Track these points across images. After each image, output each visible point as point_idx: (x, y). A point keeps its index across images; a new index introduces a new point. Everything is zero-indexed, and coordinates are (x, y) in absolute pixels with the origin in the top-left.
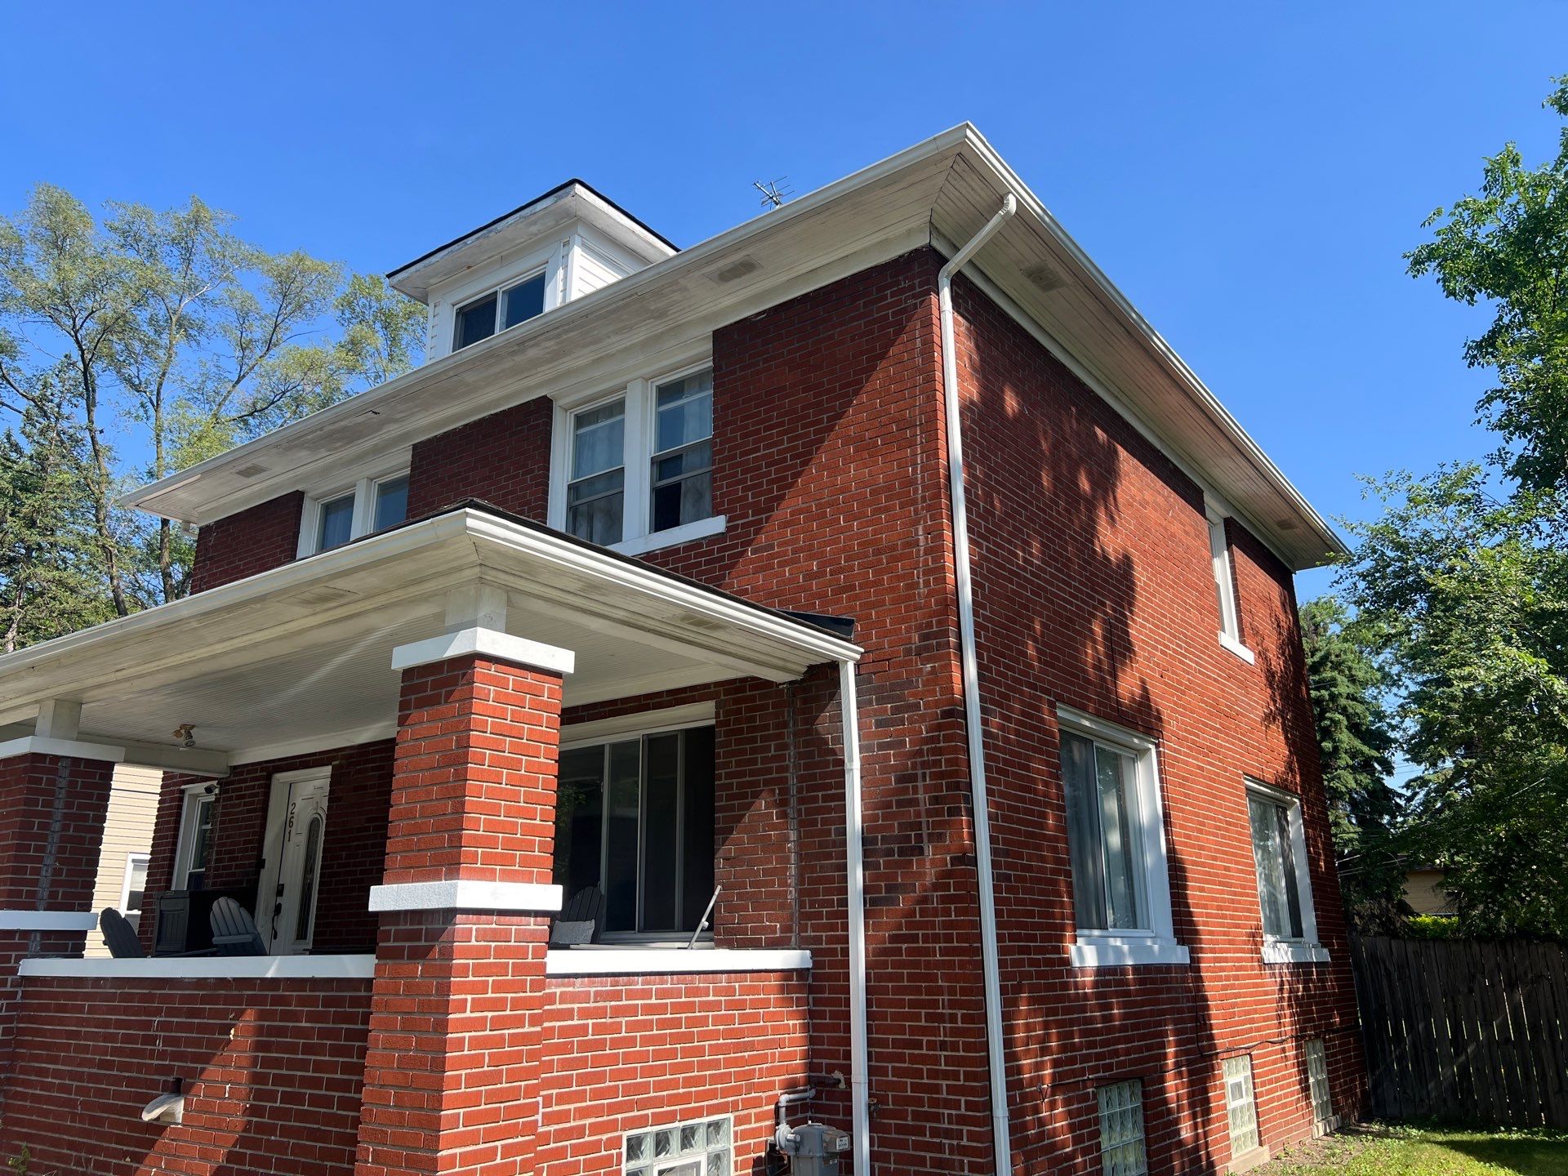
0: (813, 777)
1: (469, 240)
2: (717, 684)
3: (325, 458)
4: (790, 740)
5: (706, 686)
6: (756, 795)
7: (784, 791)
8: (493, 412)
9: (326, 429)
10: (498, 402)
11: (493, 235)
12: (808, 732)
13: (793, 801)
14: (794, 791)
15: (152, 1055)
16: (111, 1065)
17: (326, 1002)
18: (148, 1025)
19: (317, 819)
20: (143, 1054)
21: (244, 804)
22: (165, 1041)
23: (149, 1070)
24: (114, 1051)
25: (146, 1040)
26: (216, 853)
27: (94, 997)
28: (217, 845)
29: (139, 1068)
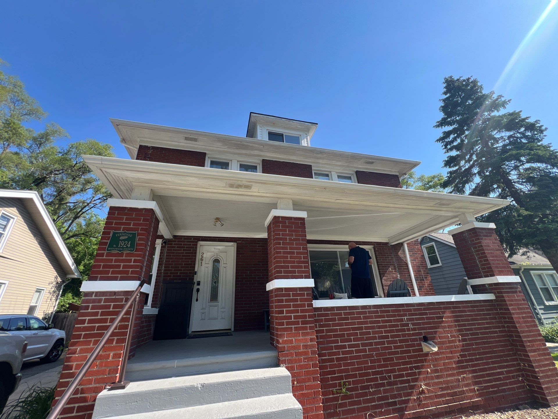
0: (400, 264)
1: (283, 119)
2: (374, 242)
3: (225, 148)
4: (393, 256)
5: (372, 242)
6: (389, 267)
7: (395, 267)
8: (294, 162)
9: (242, 143)
10: (296, 160)
11: (291, 122)
12: (397, 255)
13: (397, 269)
14: (396, 267)
15: (408, 330)
16: (387, 337)
17: (472, 307)
18: (402, 320)
19: (218, 260)
20: (404, 330)
21: (184, 250)
22: (413, 324)
23: (409, 335)
24: (386, 332)
25: (403, 325)
26: (165, 267)
27: (365, 313)
28: (165, 264)
29: (404, 335)
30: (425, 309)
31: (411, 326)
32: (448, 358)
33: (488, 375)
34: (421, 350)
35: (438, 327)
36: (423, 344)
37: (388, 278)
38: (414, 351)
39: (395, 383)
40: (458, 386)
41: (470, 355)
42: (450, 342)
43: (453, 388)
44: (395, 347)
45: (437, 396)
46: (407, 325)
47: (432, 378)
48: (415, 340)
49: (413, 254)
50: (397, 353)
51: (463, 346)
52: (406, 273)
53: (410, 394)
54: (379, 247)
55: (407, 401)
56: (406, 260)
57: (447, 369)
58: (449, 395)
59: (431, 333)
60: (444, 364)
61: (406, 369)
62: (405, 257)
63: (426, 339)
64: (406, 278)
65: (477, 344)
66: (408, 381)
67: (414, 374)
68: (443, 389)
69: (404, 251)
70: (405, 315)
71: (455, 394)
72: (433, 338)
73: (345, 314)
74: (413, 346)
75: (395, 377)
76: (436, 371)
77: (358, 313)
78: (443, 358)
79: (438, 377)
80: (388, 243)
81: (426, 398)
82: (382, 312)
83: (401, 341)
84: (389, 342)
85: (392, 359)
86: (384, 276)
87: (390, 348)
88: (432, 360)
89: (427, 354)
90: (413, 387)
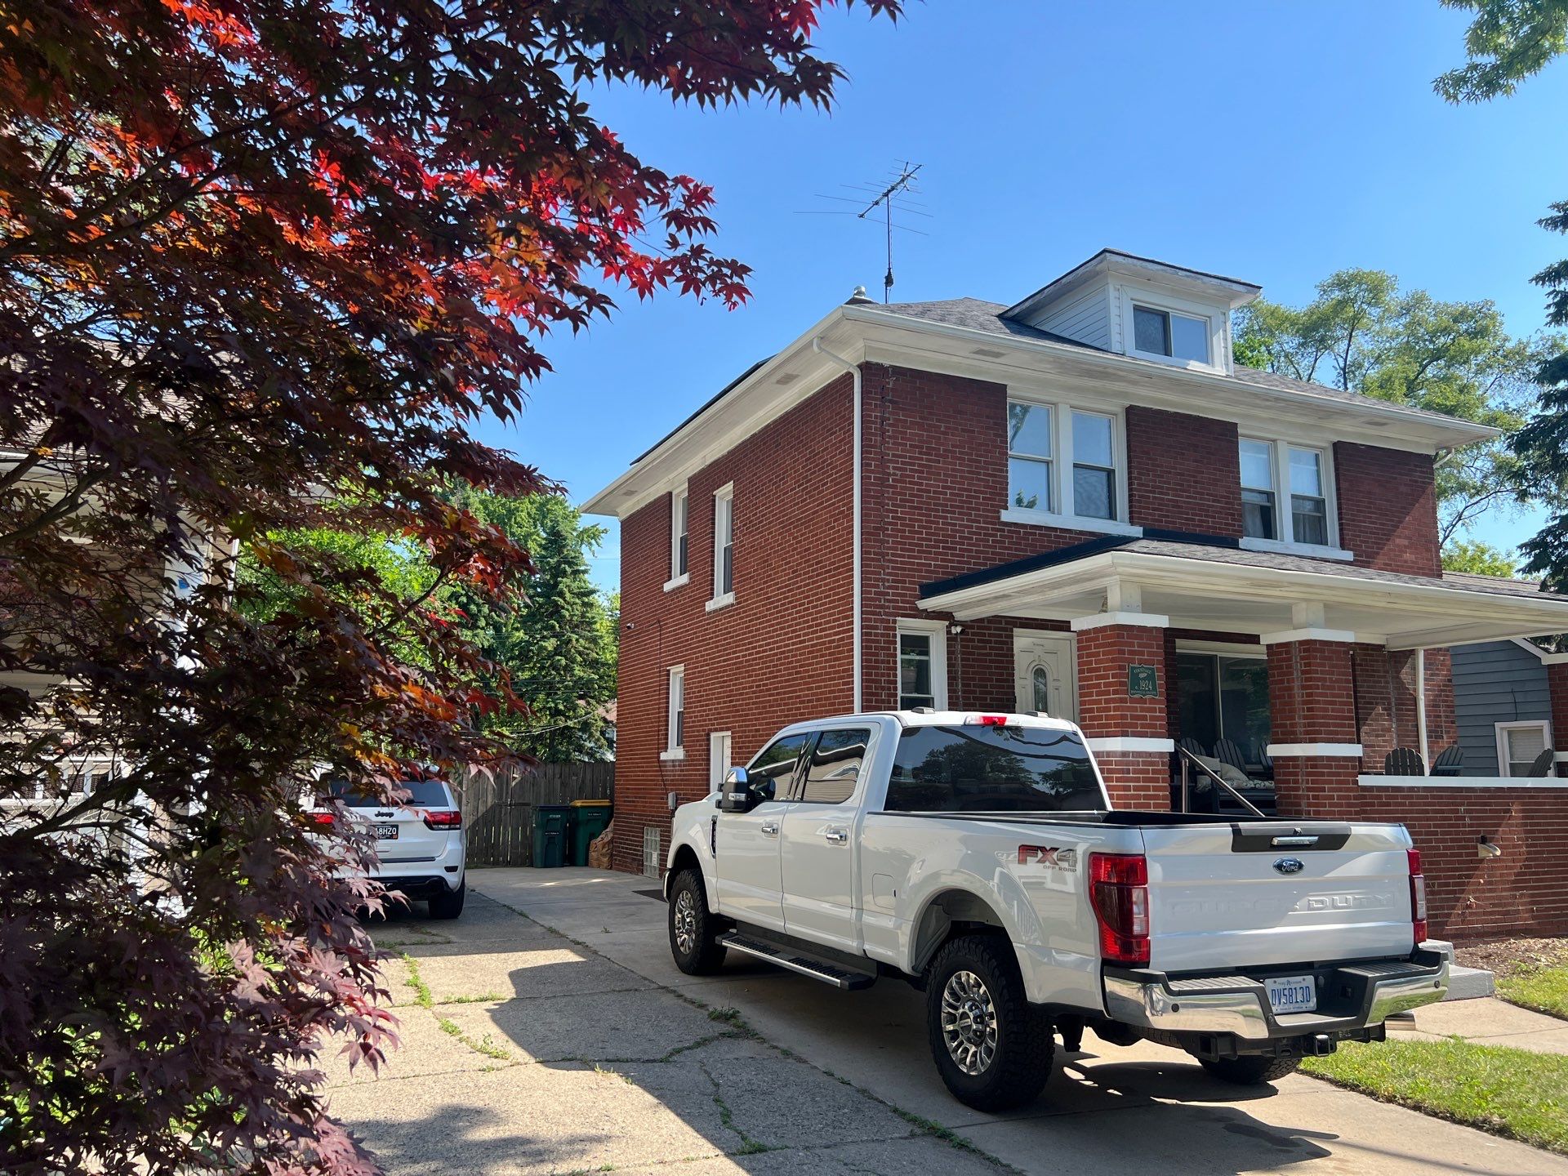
0: (1401, 699)
1: (1181, 273)
4: (1390, 680)
6: (1378, 704)
7: (1389, 703)
12: (1398, 677)
13: (1393, 709)
14: (1393, 704)
15: (1464, 826)
16: (1436, 833)
17: (1555, 797)
18: (1457, 811)
19: (1042, 670)
20: (1458, 826)
21: (991, 648)
22: (1471, 818)
23: (1464, 833)
24: (1436, 826)
25: (1457, 818)
26: (963, 685)
27: (1411, 797)
28: (963, 679)
29: (1457, 833)
30: (1489, 798)
31: (1468, 821)
32: (1507, 868)
33: (1554, 894)
34: (1476, 854)
35: (1499, 825)
36: (1479, 846)
37: (1374, 730)
38: (1468, 855)
39: (1439, 893)
40: (1512, 904)
41: (1536, 866)
42: (1515, 846)
43: (1506, 905)
44: (1445, 848)
45: (1485, 913)
46: (1463, 818)
47: (1484, 891)
48: (1471, 840)
49: (1432, 675)
50: (1445, 855)
51: (1529, 853)
52: (1407, 721)
53: (1453, 908)
54: (1365, 655)
55: (1448, 916)
56: (1415, 690)
57: (1504, 882)
58: (1499, 913)
59: (1490, 832)
60: (1502, 875)
61: (1453, 877)
62: (1415, 681)
63: (1484, 840)
64: (1407, 731)
65: (1549, 852)
66: (1454, 892)
67: (1463, 884)
68: (1494, 905)
69: (1414, 668)
70: (1463, 805)
71: (1507, 913)
72: (1492, 840)
73: (1387, 797)
74: (1467, 847)
75: (1440, 885)
76: (1490, 883)
77: (1404, 797)
78: (1502, 868)
79: (1490, 891)
80: (1383, 646)
81: (1471, 914)
82: (1433, 797)
83: (1452, 840)
84: (1437, 841)
85: (1438, 863)
86: (1364, 724)
87: (1438, 848)
88: (1488, 868)
89: (1482, 861)
90: (1457, 900)
